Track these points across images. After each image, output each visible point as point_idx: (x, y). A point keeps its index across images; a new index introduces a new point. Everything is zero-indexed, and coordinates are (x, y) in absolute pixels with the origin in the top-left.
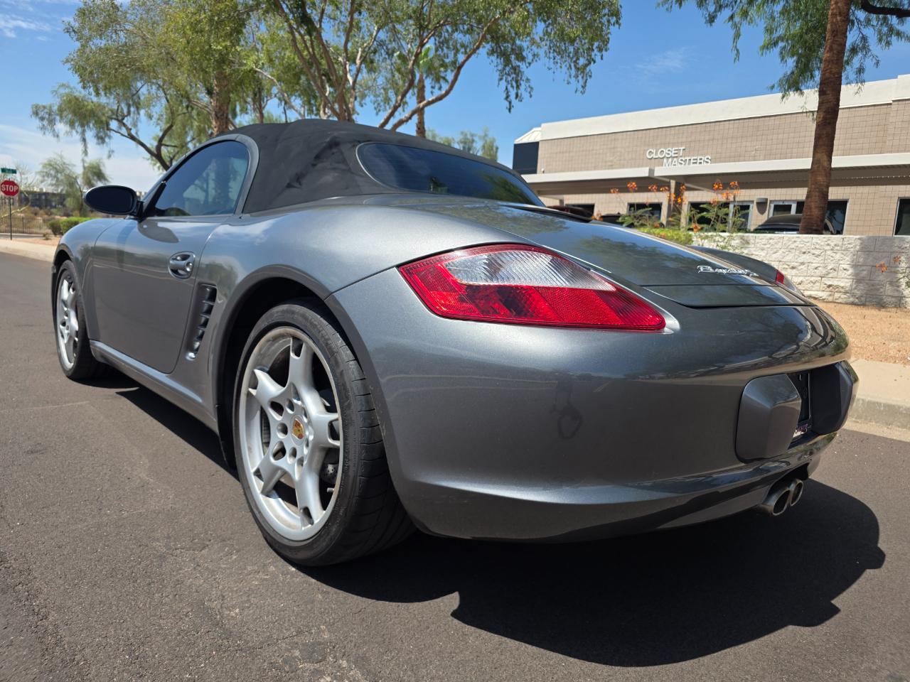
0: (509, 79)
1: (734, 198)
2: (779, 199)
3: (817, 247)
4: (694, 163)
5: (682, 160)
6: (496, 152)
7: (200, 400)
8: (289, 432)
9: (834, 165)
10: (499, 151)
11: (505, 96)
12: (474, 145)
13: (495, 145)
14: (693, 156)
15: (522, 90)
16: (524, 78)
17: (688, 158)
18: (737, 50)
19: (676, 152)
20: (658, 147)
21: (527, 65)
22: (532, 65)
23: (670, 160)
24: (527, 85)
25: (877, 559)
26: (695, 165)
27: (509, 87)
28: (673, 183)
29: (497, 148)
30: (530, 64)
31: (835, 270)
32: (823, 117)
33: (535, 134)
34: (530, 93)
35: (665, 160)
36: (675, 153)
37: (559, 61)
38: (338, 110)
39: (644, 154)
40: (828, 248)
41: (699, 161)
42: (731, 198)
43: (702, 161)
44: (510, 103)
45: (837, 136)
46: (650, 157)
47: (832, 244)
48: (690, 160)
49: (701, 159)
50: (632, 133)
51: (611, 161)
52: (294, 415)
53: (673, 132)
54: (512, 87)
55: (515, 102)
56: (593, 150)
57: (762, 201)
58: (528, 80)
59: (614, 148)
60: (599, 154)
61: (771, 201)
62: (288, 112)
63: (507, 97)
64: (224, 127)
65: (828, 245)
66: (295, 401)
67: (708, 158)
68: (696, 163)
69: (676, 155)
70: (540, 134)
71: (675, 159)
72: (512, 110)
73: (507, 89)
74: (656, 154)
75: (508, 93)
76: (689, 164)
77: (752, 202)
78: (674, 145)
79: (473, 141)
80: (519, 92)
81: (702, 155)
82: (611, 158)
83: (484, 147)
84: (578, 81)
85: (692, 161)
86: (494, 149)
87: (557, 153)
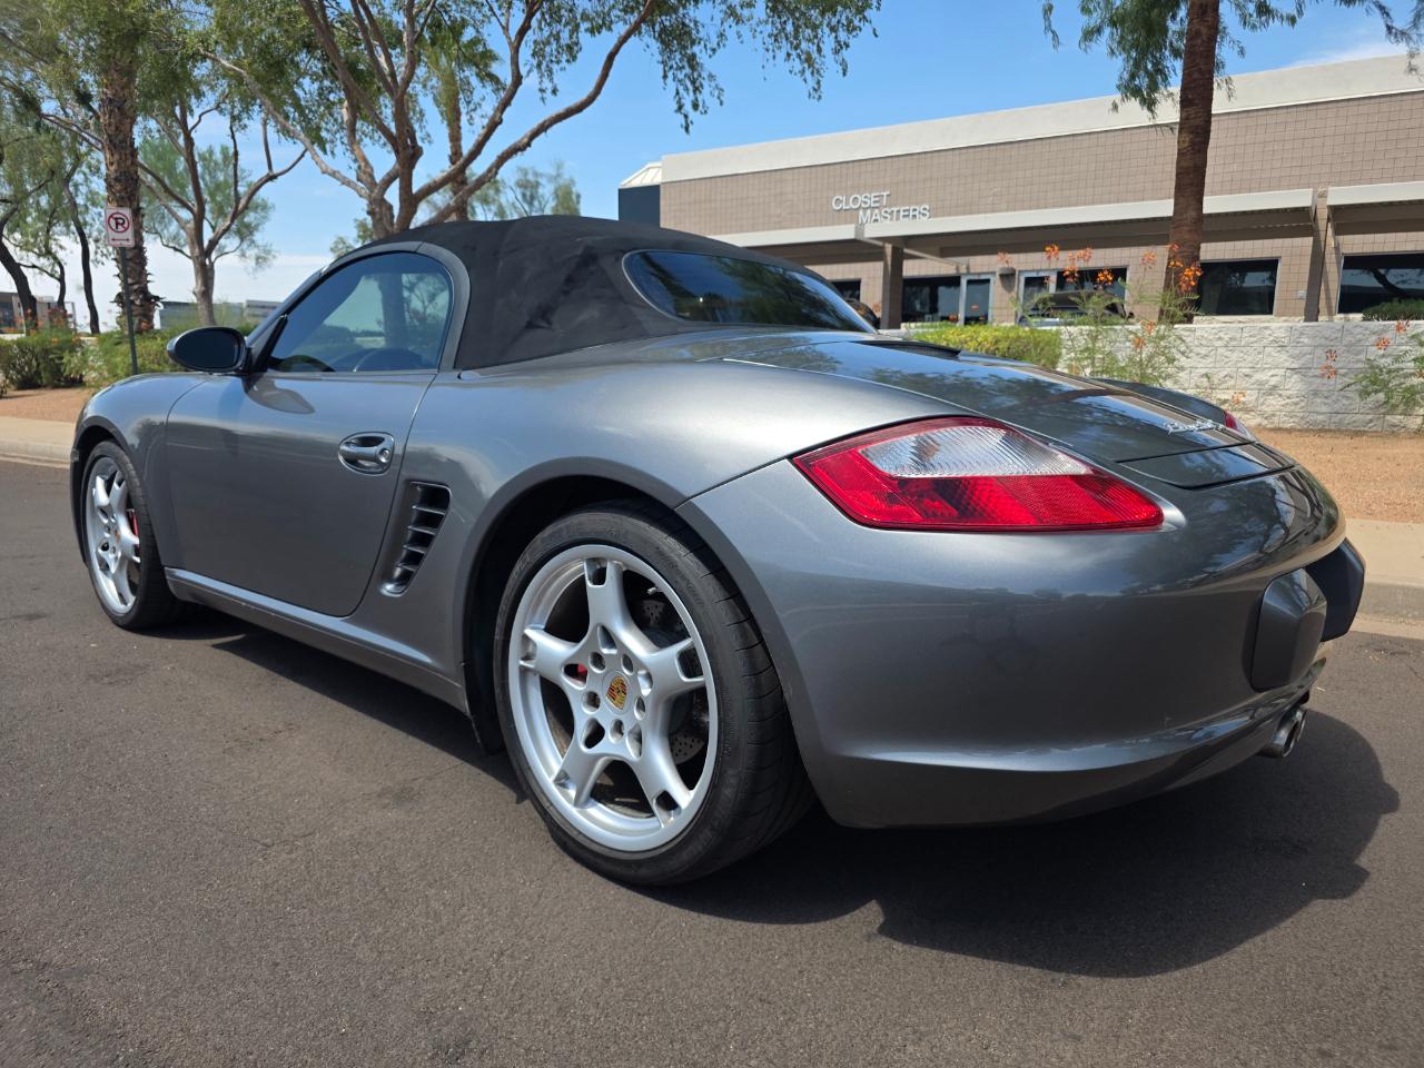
0: (681, 76)
1: (968, 268)
2: (1031, 268)
3: (1204, 342)
4: (904, 216)
5: (886, 212)
6: (578, 202)
7: (426, 659)
8: (602, 703)
9: (1207, 209)
10: (582, 200)
11: (676, 107)
12: (541, 190)
13: (574, 190)
14: (903, 205)
15: (705, 95)
16: (704, 75)
17: (895, 209)
18: (1053, 32)
19: (877, 199)
20: (849, 192)
21: (709, 52)
22: (717, 53)
23: (869, 212)
24: (713, 84)
25: (1389, 801)
26: (906, 219)
27: (681, 89)
28: (889, 248)
29: (578, 196)
30: (714, 50)
31: (1231, 377)
32: (1190, 142)
33: (652, 172)
34: (719, 98)
35: (861, 212)
36: (875, 202)
37: (771, 47)
38: (394, 130)
39: (829, 203)
40: (1220, 343)
41: (911, 213)
42: (963, 270)
43: (916, 213)
44: (686, 116)
45: (1209, 171)
46: (839, 208)
47: (1226, 338)
48: (898, 211)
49: (915, 210)
50: (808, 170)
51: (779, 216)
52: (605, 675)
53: (869, 168)
54: (687, 89)
55: (693, 115)
56: (748, 198)
57: (1007, 272)
58: (711, 77)
59: (781, 194)
60: (759, 204)
61: (1020, 272)
62: (237, 135)
63: (680, 108)
64: (129, 162)
65: (1220, 339)
66: (605, 651)
67: (925, 209)
68: (908, 216)
69: (877, 205)
70: (660, 172)
71: (877, 211)
72: (691, 128)
73: (678, 93)
74: (847, 204)
75: (679, 102)
76: (898, 219)
77: (993, 273)
78: (872, 188)
79: (538, 184)
80: (700, 98)
81: (916, 204)
82: (778, 211)
83: (556, 192)
84: (805, 81)
85: (902, 213)
86: (574, 197)
87: (690, 204)
